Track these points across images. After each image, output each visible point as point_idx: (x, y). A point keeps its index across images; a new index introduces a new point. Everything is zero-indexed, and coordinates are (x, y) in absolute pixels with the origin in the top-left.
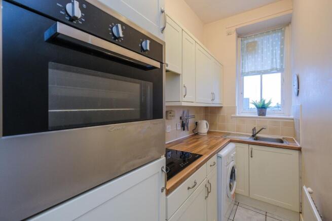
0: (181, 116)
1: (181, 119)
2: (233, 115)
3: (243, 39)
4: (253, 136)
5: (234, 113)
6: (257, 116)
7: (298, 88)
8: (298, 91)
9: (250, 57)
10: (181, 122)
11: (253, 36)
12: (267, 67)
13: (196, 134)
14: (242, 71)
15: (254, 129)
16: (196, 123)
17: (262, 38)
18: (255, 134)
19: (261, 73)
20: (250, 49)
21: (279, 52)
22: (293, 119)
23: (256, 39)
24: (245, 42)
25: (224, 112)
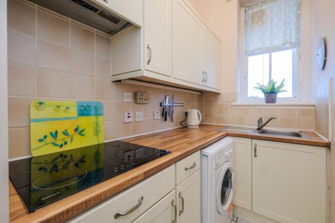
0: (161, 101)
1: (161, 105)
2: (233, 104)
3: (247, 8)
4: (259, 129)
5: (235, 101)
6: (264, 103)
7: (326, 56)
8: (325, 61)
9: (256, 30)
10: (162, 110)
11: (260, 4)
12: (278, 42)
13: (184, 127)
14: (246, 49)
15: (260, 120)
16: (186, 114)
17: (271, 4)
18: (262, 127)
19: (270, 50)
20: (256, 20)
21: (295, 20)
22: (314, 106)
23: (264, 7)
24: (250, 12)
25: (222, 101)
